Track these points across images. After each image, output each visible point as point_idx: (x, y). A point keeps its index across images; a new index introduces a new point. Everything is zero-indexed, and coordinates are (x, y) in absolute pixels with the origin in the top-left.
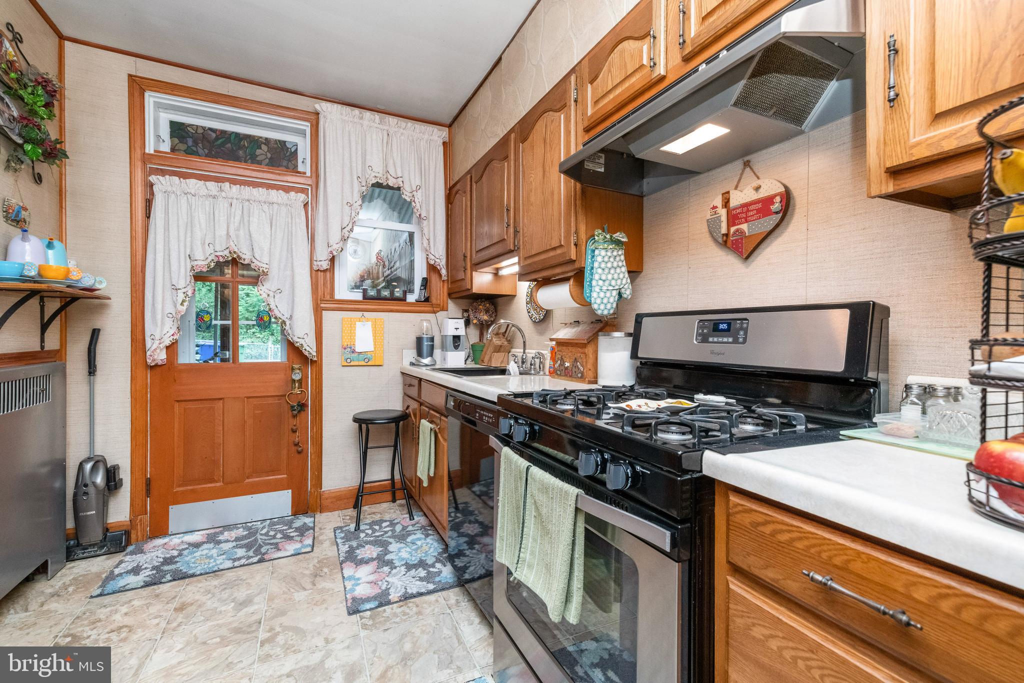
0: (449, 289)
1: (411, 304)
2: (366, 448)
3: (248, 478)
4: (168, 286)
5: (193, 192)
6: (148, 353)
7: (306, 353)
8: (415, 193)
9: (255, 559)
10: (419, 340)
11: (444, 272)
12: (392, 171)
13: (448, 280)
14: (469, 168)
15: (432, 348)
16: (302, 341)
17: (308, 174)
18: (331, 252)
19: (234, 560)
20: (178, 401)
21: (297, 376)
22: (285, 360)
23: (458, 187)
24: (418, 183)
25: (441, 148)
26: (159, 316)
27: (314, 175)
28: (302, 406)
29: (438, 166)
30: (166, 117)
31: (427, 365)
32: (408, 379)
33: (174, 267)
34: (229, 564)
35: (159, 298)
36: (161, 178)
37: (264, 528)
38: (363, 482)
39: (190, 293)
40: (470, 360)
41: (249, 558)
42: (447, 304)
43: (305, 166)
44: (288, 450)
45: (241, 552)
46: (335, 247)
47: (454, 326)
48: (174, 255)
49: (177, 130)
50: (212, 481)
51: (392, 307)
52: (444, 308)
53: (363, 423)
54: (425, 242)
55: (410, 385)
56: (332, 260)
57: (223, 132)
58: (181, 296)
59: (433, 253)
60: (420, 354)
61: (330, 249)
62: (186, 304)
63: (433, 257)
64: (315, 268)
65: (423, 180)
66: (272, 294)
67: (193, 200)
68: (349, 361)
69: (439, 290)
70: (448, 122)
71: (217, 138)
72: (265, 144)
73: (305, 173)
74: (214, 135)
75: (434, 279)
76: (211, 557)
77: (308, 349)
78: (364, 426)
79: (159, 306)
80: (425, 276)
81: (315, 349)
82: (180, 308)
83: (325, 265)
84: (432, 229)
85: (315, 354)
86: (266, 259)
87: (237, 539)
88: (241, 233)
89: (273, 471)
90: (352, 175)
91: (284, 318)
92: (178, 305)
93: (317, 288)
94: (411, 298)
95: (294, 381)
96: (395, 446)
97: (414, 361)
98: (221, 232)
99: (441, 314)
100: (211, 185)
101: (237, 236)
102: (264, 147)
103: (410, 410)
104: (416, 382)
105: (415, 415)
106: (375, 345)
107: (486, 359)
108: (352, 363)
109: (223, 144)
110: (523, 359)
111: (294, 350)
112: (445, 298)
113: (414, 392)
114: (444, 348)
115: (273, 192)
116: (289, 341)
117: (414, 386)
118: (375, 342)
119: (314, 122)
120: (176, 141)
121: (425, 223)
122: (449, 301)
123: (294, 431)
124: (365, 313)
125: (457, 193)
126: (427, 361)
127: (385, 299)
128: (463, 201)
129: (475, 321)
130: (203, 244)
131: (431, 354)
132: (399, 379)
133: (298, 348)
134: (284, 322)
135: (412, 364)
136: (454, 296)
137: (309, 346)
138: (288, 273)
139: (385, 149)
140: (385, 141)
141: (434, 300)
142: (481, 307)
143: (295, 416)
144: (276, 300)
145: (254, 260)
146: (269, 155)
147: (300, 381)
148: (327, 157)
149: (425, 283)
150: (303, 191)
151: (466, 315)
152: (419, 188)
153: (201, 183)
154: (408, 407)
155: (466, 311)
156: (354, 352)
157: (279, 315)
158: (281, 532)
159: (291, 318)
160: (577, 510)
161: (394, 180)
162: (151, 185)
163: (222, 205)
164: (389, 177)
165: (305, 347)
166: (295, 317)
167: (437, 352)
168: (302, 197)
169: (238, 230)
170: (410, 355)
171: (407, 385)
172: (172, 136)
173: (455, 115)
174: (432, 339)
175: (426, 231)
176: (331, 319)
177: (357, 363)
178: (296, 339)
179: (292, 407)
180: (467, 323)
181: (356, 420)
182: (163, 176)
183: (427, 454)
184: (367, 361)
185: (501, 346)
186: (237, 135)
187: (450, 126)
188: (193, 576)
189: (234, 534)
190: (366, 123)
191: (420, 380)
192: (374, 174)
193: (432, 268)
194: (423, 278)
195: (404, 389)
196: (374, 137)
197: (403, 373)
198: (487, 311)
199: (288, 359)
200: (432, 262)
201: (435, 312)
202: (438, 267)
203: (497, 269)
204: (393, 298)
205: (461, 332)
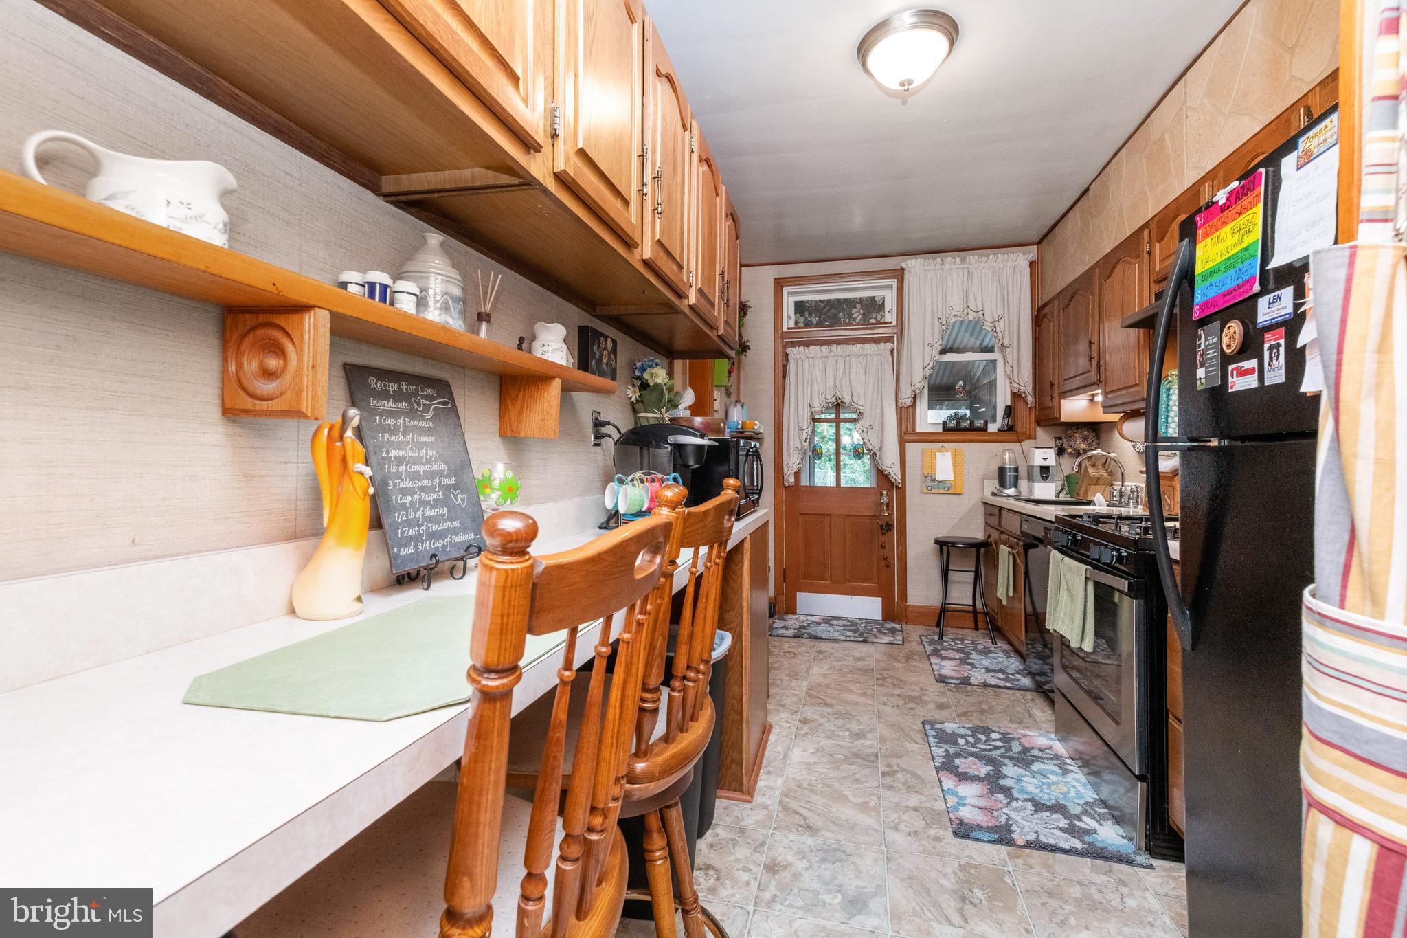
0: (1036, 417)
1: (992, 434)
2: (948, 570)
3: (849, 581)
4: (797, 427)
5: (812, 356)
6: (785, 477)
7: (893, 481)
8: (996, 323)
9: (861, 639)
10: (1002, 471)
11: (1030, 399)
12: (972, 306)
13: (1035, 407)
14: (1058, 291)
15: (1017, 478)
16: (889, 470)
17: (894, 323)
18: (914, 391)
19: (846, 636)
20: (801, 514)
21: (885, 500)
22: (874, 485)
23: (1046, 310)
24: (1000, 312)
25: (1028, 271)
26: (792, 450)
27: (899, 323)
28: (889, 527)
29: (1023, 291)
30: (793, 299)
31: (1009, 496)
32: (989, 508)
33: (801, 413)
34: (843, 638)
35: (792, 437)
36: (793, 349)
37: (862, 623)
38: (944, 603)
39: (810, 433)
40: (1064, 492)
41: (855, 637)
42: (1035, 430)
43: (890, 316)
44: (878, 564)
45: (849, 633)
46: (918, 386)
47: (1043, 456)
48: (800, 405)
49: (800, 307)
50: (824, 579)
51: (972, 438)
52: (1031, 436)
53: (945, 547)
54: (1009, 370)
55: (991, 515)
56: (915, 398)
57: (829, 301)
58: (805, 435)
59: (1016, 380)
60: (1002, 484)
61: (913, 388)
62: (808, 441)
63: (1017, 385)
64: (900, 405)
65: (1006, 308)
66: (865, 430)
67: (812, 361)
68: (930, 488)
69: (1025, 419)
70: (1037, 239)
71: (824, 307)
72: (859, 303)
73: (891, 323)
74: (822, 305)
75: (1019, 406)
76: (830, 631)
77: (894, 476)
78: (945, 548)
79: (792, 443)
80: (1009, 403)
81: (900, 477)
82: (805, 444)
83: (909, 402)
84: (1016, 357)
85: (900, 481)
86: (862, 403)
87: (843, 625)
88: (844, 382)
89: (867, 580)
90: (933, 318)
91: (875, 450)
92: (804, 442)
93: (901, 423)
94: (993, 427)
95: (882, 503)
96: (977, 573)
97: (996, 491)
98: (830, 384)
99: (1027, 444)
100: (825, 348)
101: (841, 385)
102: (858, 306)
103: (991, 539)
104: (996, 512)
105: (996, 544)
106: (955, 474)
107: (1082, 492)
108: (933, 491)
109: (829, 311)
110: (1121, 492)
111: (882, 476)
112: (1032, 426)
113: (994, 521)
114: (1030, 478)
115: (867, 346)
116: (878, 469)
117: (994, 515)
118: (955, 472)
119: (900, 278)
120: (798, 315)
121: (1008, 350)
122: (1038, 429)
123: (883, 547)
124: (945, 444)
125: (1044, 317)
126: (1011, 491)
127: (966, 429)
128: (1050, 326)
129: (1069, 451)
130: (818, 394)
131: (1016, 485)
132: (981, 509)
133: (886, 476)
134: (875, 454)
135: (994, 494)
136: (1042, 423)
137: (895, 474)
138: (878, 411)
139: (965, 287)
140: (965, 280)
141: (1018, 428)
142: (1077, 435)
143: (883, 534)
144: (869, 434)
145: (853, 404)
146: (862, 312)
147: (887, 505)
148: (911, 307)
149: (1009, 411)
150: (889, 340)
151: (1059, 443)
152: (1001, 317)
153: (817, 348)
154: (989, 536)
155: (1060, 439)
156: (934, 480)
157: (871, 447)
158: (877, 628)
159: (880, 449)
160: (1087, 579)
161: (975, 314)
162: (787, 355)
163: (831, 361)
164: (969, 311)
165: (892, 475)
166: (885, 448)
167: (1023, 484)
168: (889, 345)
169: (842, 380)
170: (992, 485)
171: (988, 515)
172: (796, 313)
173: (1043, 233)
174: (1016, 470)
175: (1009, 358)
176: (913, 449)
177: (937, 491)
178: (884, 468)
179: (882, 526)
180: (1060, 452)
181: (937, 542)
182: (794, 347)
183: (1006, 575)
184: (946, 489)
185: (1099, 478)
186: (838, 300)
187: (1039, 243)
188: (821, 638)
189: (841, 623)
190: (947, 267)
191: (1001, 508)
192: (953, 313)
193: (1016, 396)
194: (1007, 407)
195: (985, 519)
196: (955, 278)
197: (984, 503)
198: (1085, 439)
199: (878, 484)
200: (1016, 391)
201: (1020, 442)
202: (1023, 395)
203: (1093, 396)
204: (973, 429)
205: (1051, 462)
